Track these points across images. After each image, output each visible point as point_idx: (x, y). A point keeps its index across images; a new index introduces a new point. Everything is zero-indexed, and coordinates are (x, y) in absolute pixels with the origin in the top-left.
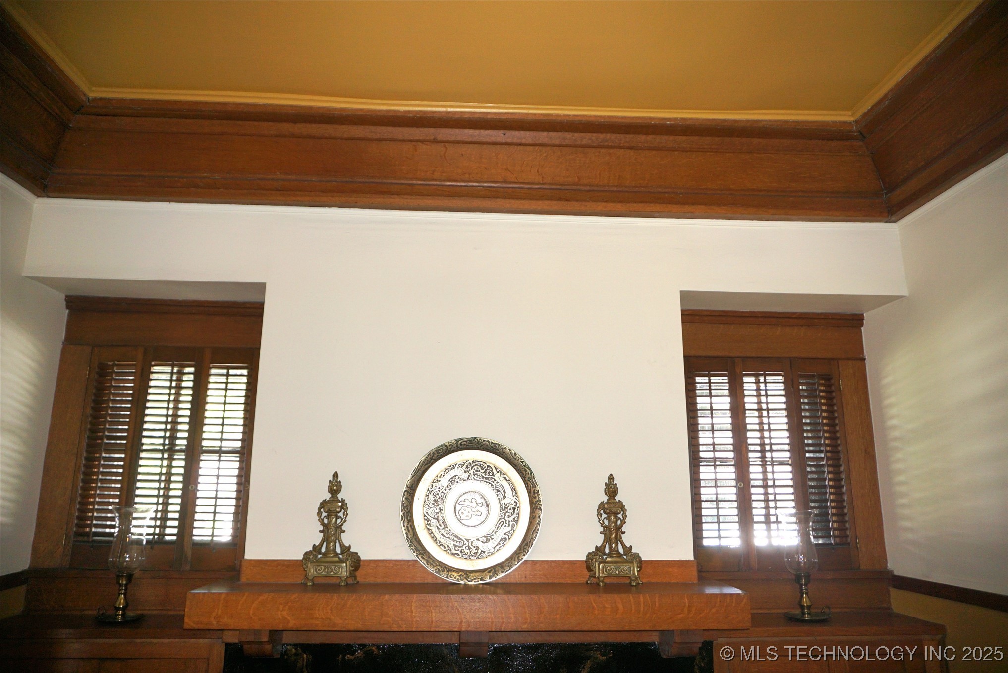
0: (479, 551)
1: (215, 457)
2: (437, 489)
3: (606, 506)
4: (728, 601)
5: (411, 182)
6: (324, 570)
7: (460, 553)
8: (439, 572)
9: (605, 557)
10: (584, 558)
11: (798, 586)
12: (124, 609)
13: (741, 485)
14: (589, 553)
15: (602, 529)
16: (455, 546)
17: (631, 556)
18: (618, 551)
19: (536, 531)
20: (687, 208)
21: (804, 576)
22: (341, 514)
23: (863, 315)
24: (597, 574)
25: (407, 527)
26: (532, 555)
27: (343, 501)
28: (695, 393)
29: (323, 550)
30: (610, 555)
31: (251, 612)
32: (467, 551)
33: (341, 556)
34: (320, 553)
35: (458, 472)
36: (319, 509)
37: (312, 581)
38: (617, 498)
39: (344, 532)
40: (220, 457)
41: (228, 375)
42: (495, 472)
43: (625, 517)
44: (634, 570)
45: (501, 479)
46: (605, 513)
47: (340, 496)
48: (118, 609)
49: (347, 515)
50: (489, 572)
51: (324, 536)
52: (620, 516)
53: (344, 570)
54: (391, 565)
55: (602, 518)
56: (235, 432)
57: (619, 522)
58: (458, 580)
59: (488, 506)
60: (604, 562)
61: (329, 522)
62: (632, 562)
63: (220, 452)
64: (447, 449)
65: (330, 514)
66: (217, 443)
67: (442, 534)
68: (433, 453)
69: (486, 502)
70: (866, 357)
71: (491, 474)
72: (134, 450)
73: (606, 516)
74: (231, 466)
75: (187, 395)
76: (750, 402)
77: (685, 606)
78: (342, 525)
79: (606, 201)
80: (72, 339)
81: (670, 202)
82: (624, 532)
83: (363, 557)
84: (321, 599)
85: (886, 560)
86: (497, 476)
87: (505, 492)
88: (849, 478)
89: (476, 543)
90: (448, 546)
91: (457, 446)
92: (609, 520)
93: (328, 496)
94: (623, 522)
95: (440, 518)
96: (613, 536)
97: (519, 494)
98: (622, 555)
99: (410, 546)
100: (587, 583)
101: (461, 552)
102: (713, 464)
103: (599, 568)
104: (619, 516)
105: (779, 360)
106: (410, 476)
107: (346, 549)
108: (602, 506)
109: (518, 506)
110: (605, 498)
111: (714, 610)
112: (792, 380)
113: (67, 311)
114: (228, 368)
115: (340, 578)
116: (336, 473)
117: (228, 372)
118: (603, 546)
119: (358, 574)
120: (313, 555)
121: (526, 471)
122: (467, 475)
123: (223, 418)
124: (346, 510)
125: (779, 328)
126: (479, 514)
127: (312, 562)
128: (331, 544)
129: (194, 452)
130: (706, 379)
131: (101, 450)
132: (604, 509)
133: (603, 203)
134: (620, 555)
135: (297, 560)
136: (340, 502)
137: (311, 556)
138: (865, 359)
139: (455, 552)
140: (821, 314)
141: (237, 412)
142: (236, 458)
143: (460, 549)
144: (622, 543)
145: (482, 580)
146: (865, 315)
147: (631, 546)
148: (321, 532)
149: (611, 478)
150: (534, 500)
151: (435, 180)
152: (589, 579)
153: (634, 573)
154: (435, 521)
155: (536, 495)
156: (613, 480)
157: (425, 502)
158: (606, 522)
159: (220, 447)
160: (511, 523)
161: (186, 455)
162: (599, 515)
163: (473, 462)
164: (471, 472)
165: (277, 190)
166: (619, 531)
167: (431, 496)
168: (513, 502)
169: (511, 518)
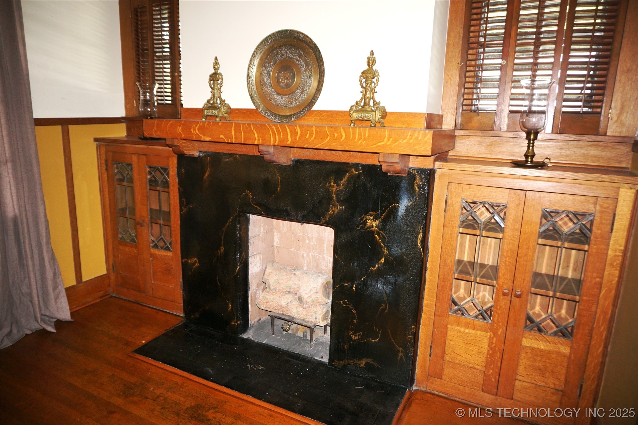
14: (351, 106)
21: (534, 133)
62: (378, 112)
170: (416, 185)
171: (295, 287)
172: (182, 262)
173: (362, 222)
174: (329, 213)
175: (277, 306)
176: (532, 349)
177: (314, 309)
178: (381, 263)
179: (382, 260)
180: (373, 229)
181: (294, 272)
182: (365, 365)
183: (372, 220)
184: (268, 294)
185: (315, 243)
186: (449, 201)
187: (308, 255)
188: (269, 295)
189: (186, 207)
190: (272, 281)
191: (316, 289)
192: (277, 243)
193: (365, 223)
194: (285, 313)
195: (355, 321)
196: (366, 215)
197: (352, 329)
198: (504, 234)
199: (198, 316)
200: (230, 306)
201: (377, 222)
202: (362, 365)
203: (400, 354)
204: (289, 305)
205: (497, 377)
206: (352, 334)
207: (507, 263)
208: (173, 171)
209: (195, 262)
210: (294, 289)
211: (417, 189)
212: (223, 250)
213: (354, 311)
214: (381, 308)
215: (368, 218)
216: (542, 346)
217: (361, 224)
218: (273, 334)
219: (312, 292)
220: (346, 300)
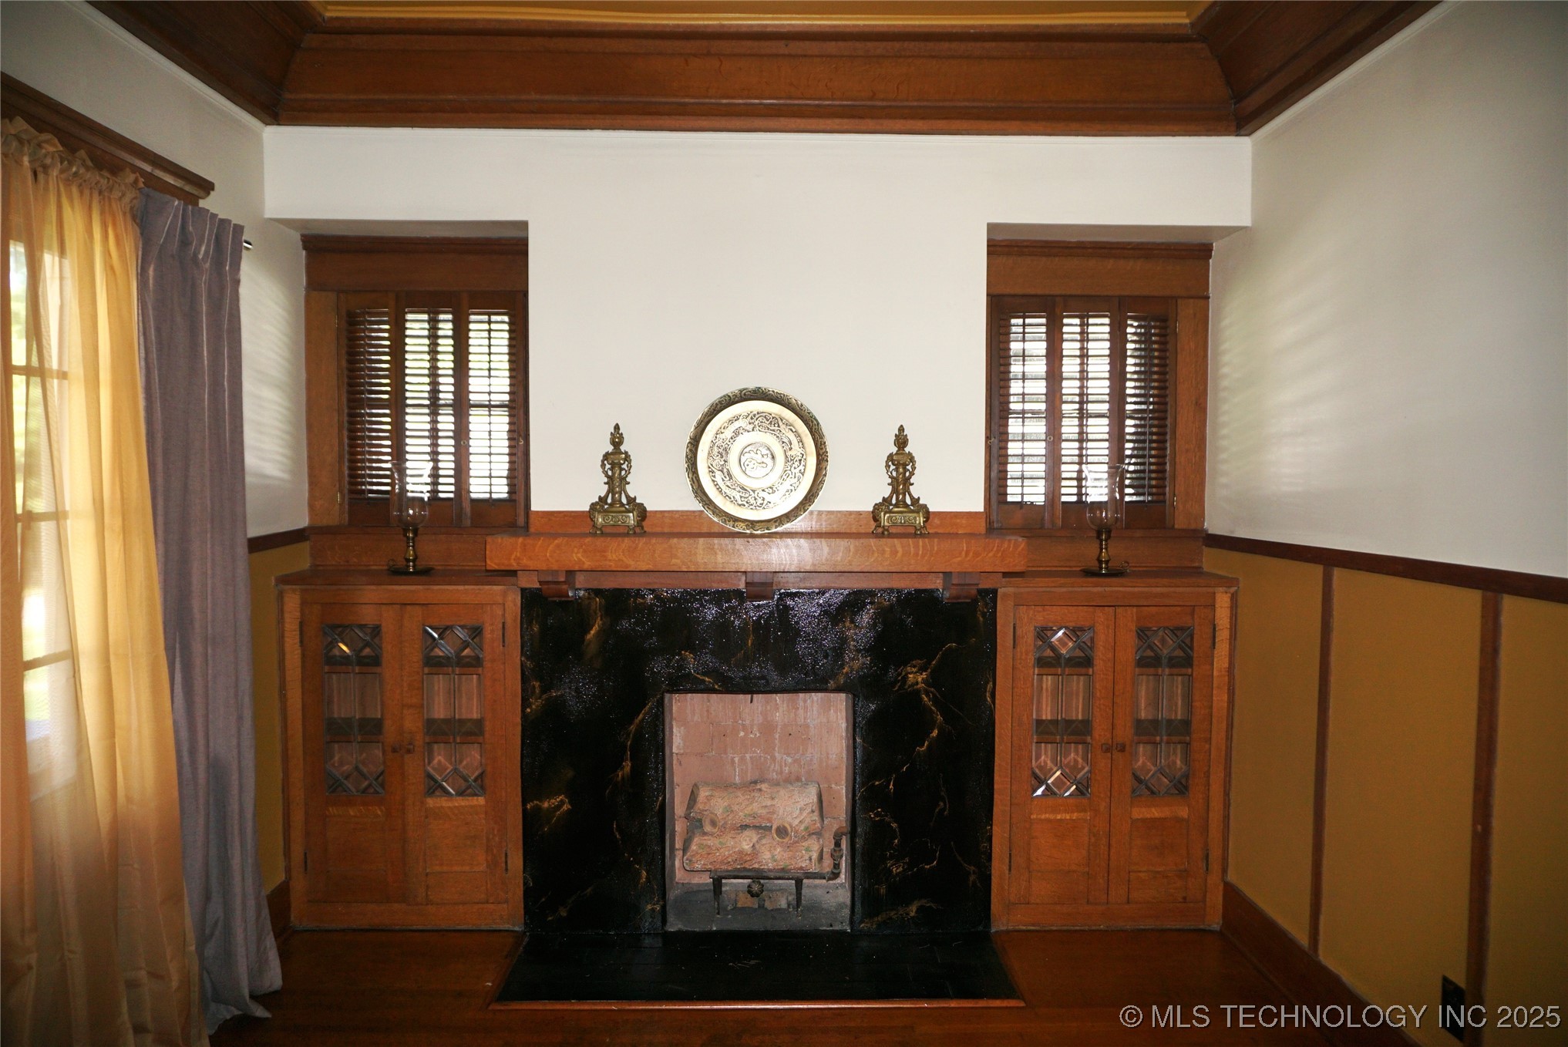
0: (765, 502)
1: (485, 411)
2: (721, 440)
3: (895, 458)
4: (1006, 546)
5: (683, 100)
6: (612, 519)
7: (745, 503)
8: (725, 522)
9: (891, 507)
10: (871, 509)
11: (1098, 541)
12: (414, 561)
13: (1050, 439)
14: (876, 504)
15: (890, 481)
16: (741, 497)
17: (918, 506)
18: (905, 502)
19: (822, 482)
20: (998, 124)
21: (1106, 532)
22: (625, 466)
23: (1212, 244)
24: (882, 524)
25: (692, 479)
26: (817, 506)
27: (626, 453)
28: (1009, 337)
29: (609, 500)
30: (896, 505)
31: (548, 554)
32: (752, 501)
33: (627, 507)
34: (607, 504)
35: (742, 423)
36: (603, 462)
37: (601, 529)
38: (907, 450)
39: (629, 483)
40: (490, 411)
41: (490, 322)
42: (781, 424)
43: (914, 468)
44: (920, 520)
45: (787, 430)
46: (893, 464)
47: (623, 448)
48: (408, 561)
49: (631, 466)
50: (775, 522)
51: (609, 487)
52: (909, 467)
53: (632, 519)
54: (677, 516)
55: (891, 469)
56: (501, 385)
57: (907, 474)
58: (744, 529)
59: (773, 457)
60: (891, 512)
61: (613, 474)
62: (918, 512)
63: (489, 406)
64: (730, 400)
65: (613, 466)
66: (486, 397)
67: (728, 486)
68: (717, 404)
69: (772, 455)
70: (1211, 295)
71: (776, 425)
72: (398, 404)
73: (894, 467)
74: (501, 422)
75: (446, 345)
76: (1070, 348)
77: (963, 550)
78: (627, 476)
79: (905, 118)
80: (315, 284)
81: (978, 117)
82: (913, 484)
83: (649, 509)
84: (613, 544)
85: (1204, 518)
86: (782, 427)
87: (791, 444)
88: (1174, 432)
89: (762, 494)
90: (734, 497)
91: (741, 396)
92: (897, 472)
93: (610, 448)
94: (912, 474)
95: (725, 470)
96: (901, 487)
97: (806, 445)
98: (909, 506)
99: (696, 497)
100: (873, 532)
101: (747, 503)
102: (1021, 416)
103: (885, 519)
104: (907, 467)
105: (1107, 298)
106: (692, 429)
107: (631, 500)
108: (890, 457)
109: (804, 457)
110: (894, 450)
111: (991, 554)
112: (1119, 323)
113: (304, 252)
114: (489, 314)
115: (628, 526)
116: (617, 425)
117: (490, 319)
118: (891, 497)
119: (644, 523)
120: (599, 506)
121: (812, 422)
122: (752, 426)
123: (490, 370)
124: (630, 462)
125: (1112, 261)
126: (764, 465)
127: (599, 512)
128: (617, 496)
129: (462, 406)
130: (1020, 321)
131: (363, 405)
132: (892, 461)
133: (902, 121)
134: (907, 506)
135: (583, 512)
136: (623, 454)
137: (598, 507)
138: (1209, 298)
139: (740, 503)
140: (1163, 244)
141: (502, 363)
142: (504, 412)
143: (746, 500)
144: (910, 495)
145: (768, 529)
146: (1214, 244)
147: (919, 498)
148: (605, 483)
149: (901, 429)
150: (821, 452)
151: (711, 98)
152: (875, 529)
153: (920, 523)
154: (720, 472)
155: (823, 446)
156: (903, 432)
157: (709, 454)
158: (894, 474)
159: (490, 401)
160: (797, 475)
161: (453, 410)
162: (887, 466)
163: (758, 413)
164: (756, 423)
165: (533, 112)
166: (907, 482)
167: (715, 448)
168: (799, 454)
169: (797, 470)
170: (979, 613)
171: (764, 812)
172: (524, 811)
173: (900, 678)
174: (845, 671)
175: (730, 855)
176: (1144, 820)
177: (803, 844)
178: (933, 737)
179: (935, 733)
180: (919, 686)
181: (758, 787)
182: (916, 912)
183: (916, 673)
184: (706, 838)
185: (758, 735)
186: (1019, 632)
187: (742, 759)
188: (710, 840)
189: (540, 698)
190: (721, 810)
191: (811, 805)
192: (678, 747)
193: (905, 678)
194: (747, 866)
195: (896, 841)
196: (905, 665)
197: (892, 857)
198: (1095, 668)
199: (564, 914)
200: (644, 873)
201: (924, 675)
202: (912, 914)
203: (972, 878)
204: (757, 846)
205: (1106, 875)
206: (892, 866)
207: (1102, 707)
208: (492, 631)
209: (562, 803)
210: (760, 817)
211: (981, 619)
212: (629, 767)
213: (894, 825)
214: (937, 810)
215: (910, 671)
216: (1155, 813)
217: (899, 681)
218: (718, 913)
219: (805, 814)
220: (879, 810)
